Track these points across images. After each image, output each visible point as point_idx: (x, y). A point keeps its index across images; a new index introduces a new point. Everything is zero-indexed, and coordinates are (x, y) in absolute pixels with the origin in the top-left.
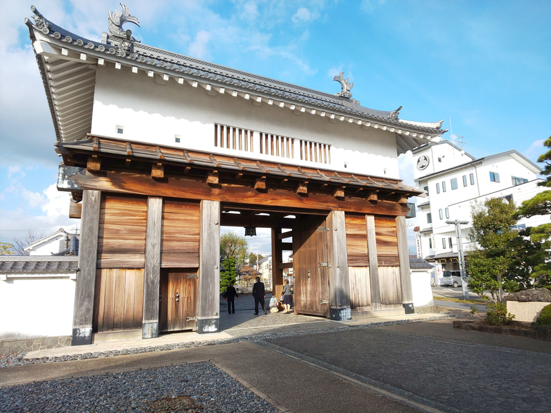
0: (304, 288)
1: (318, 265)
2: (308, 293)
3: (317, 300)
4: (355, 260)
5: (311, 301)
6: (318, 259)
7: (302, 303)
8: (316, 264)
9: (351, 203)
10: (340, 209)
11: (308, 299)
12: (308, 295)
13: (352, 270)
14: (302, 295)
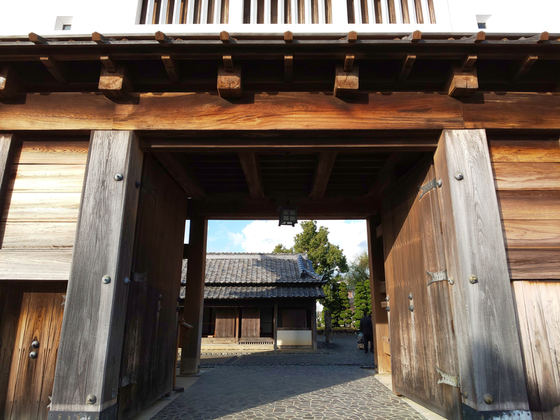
0: (406, 336)
1: (427, 281)
2: (413, 349)
3: (431, 371)
4: (536, 261)
5: (420, 370)
6: (426, 265)
7: (404, 371)
8: (422, 278)
9: (505, 108)
10: (469, 124)
11: (414, 363)
12: (413, 354)
13: (526, 293)
14: (403, 352)
